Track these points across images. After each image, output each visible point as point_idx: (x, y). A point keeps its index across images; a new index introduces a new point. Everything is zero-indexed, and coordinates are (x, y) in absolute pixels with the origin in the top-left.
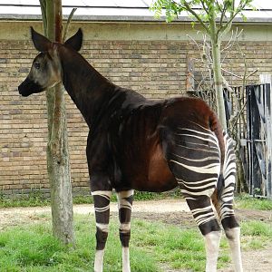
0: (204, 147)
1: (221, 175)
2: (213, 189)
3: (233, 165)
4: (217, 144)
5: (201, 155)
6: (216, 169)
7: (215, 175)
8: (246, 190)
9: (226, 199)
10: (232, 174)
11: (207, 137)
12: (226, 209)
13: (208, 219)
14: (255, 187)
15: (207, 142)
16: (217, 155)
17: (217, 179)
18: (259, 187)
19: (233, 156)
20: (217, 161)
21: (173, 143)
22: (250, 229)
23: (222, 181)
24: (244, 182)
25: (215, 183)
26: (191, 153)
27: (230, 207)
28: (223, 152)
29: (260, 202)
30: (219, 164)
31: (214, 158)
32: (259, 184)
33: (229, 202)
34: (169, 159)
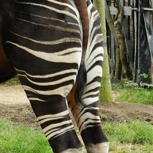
0: (58, 23)
1: (82, 65)
2: (71, 86)
3: (100, 50)
4: (78, 18)
5: (54, 35)
6: (75, 56)
7: (74, 65)
8: (129, 75)
9: (89, 101)
10: (98, 63)
11: (63, 8)
12: (89, 115)
13: (63, 131)
14: (141, 72)
15: (63, 16)
16: (77, 35)
17: (76, 71)
18: (147, 73)
19: (103, 37)
20: (76, 45)
21: (12, 15)
22: (130, 135)
23: (83, 73)
24: (127, 65)
25: (74, 77)
26: (38, 32)
27: (95, 113)
28: (85, 31)
29: (148, 93)
30: (80, 49)
31: (73, 40)
32: (146, 68)
33: (94, 105)
34: (4, 40)
